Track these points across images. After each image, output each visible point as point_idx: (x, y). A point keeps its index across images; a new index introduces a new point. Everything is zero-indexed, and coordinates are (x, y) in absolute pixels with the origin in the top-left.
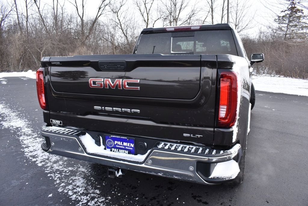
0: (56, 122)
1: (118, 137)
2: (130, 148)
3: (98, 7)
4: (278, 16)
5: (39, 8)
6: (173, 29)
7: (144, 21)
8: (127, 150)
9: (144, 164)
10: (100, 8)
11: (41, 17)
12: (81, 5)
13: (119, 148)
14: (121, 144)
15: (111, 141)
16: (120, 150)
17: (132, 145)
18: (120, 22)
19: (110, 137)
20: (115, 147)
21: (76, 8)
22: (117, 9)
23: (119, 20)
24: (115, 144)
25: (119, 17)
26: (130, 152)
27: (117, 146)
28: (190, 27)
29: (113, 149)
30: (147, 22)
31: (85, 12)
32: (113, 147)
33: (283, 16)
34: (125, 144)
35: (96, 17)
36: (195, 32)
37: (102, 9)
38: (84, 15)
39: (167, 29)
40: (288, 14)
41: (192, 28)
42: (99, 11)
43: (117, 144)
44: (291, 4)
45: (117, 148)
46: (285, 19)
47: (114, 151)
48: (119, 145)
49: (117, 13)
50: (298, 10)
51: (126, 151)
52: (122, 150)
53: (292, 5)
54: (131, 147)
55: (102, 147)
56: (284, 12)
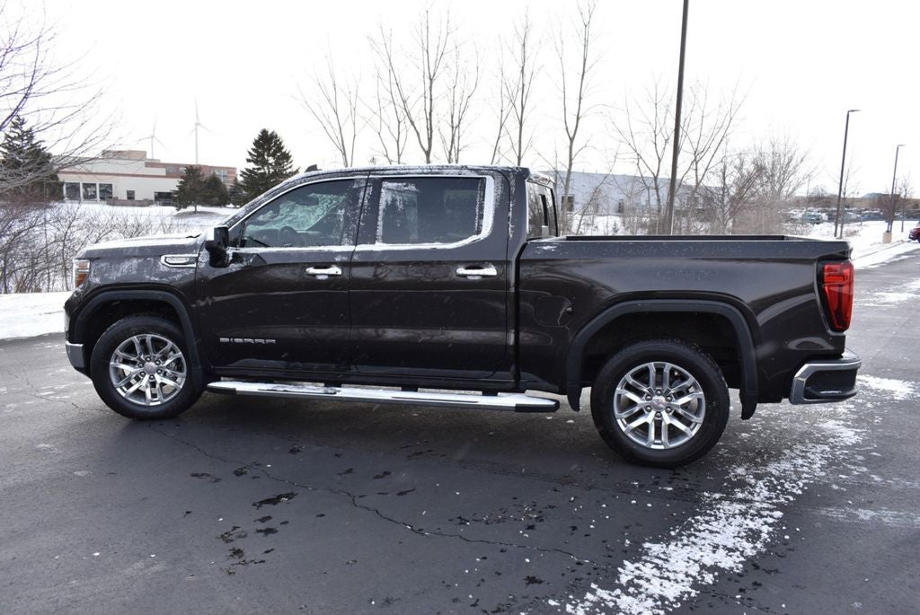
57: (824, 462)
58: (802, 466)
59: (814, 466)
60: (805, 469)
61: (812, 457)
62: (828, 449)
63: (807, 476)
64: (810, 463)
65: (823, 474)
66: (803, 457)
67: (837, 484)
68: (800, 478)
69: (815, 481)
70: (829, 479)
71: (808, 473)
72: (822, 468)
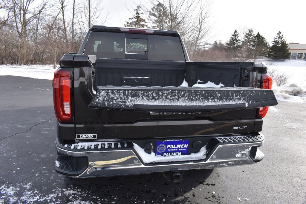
0: (87, 136)
1: (172, 140)
2: (183, 149)
4: (127, 22)
6: (128, 30)
8: (180, 151)
9: (208, 160)
13: (171, 152)
14: (174, 147)
15: (164, 146)
16: (172, 153)
17: (186, 146)
19: (163, 142)
20: (166, 152)
24: (167, 148)
26: (183, 153)
27: (169, 150)
28: (144, 30)
29: (165, 154)
32: (165, 152)
33: (131, 23)
34: (178, 146)
36: (149, 35)
39: (121, 29)
40: (134, 21)
41: (147, 31)
43: (169, 148)
44: (136, 13)
45: (169, 152)
46: (133, 25)
47: (165, 156)
48: (171, 149)
50: (142, 20)
51: (179, 153)
52: (174, 153)
53: (137, 15)
54: (185, 148)
55: (153, 154)
56: (132, 19)
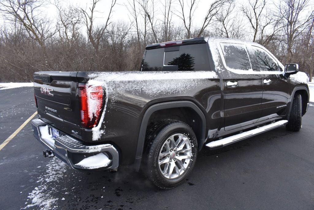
3: (205, 17)
5: (152, 24)
7: (253, 28)
10: (206, 19)
11: (154, 31)
12: (188, 17)
18: (226, 31)
21: (183, 21)
22: (223, 18)
23: (225, 29)
25: (225, 26)
30: (256, 28)
31: (192, 24)
35: (203, 28)
37: (209, 19)
38: (191, 26)
42: (205, 22)
49: (224, 21)
57: (47, 171)
58: (56, 166)
59: (51, 167)
60: (54, 165)
61: (53, 172)
62: (47, 180)
63: (53, 162)
64: (53, 169)
65: (47, 165)
66: (56, 171)
67: (41, 163)
68: (55, 161)
69: (49, 162)
70: (45, 164)
71: (53, 164)
72: (48, 168)
